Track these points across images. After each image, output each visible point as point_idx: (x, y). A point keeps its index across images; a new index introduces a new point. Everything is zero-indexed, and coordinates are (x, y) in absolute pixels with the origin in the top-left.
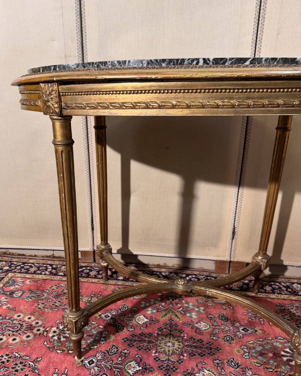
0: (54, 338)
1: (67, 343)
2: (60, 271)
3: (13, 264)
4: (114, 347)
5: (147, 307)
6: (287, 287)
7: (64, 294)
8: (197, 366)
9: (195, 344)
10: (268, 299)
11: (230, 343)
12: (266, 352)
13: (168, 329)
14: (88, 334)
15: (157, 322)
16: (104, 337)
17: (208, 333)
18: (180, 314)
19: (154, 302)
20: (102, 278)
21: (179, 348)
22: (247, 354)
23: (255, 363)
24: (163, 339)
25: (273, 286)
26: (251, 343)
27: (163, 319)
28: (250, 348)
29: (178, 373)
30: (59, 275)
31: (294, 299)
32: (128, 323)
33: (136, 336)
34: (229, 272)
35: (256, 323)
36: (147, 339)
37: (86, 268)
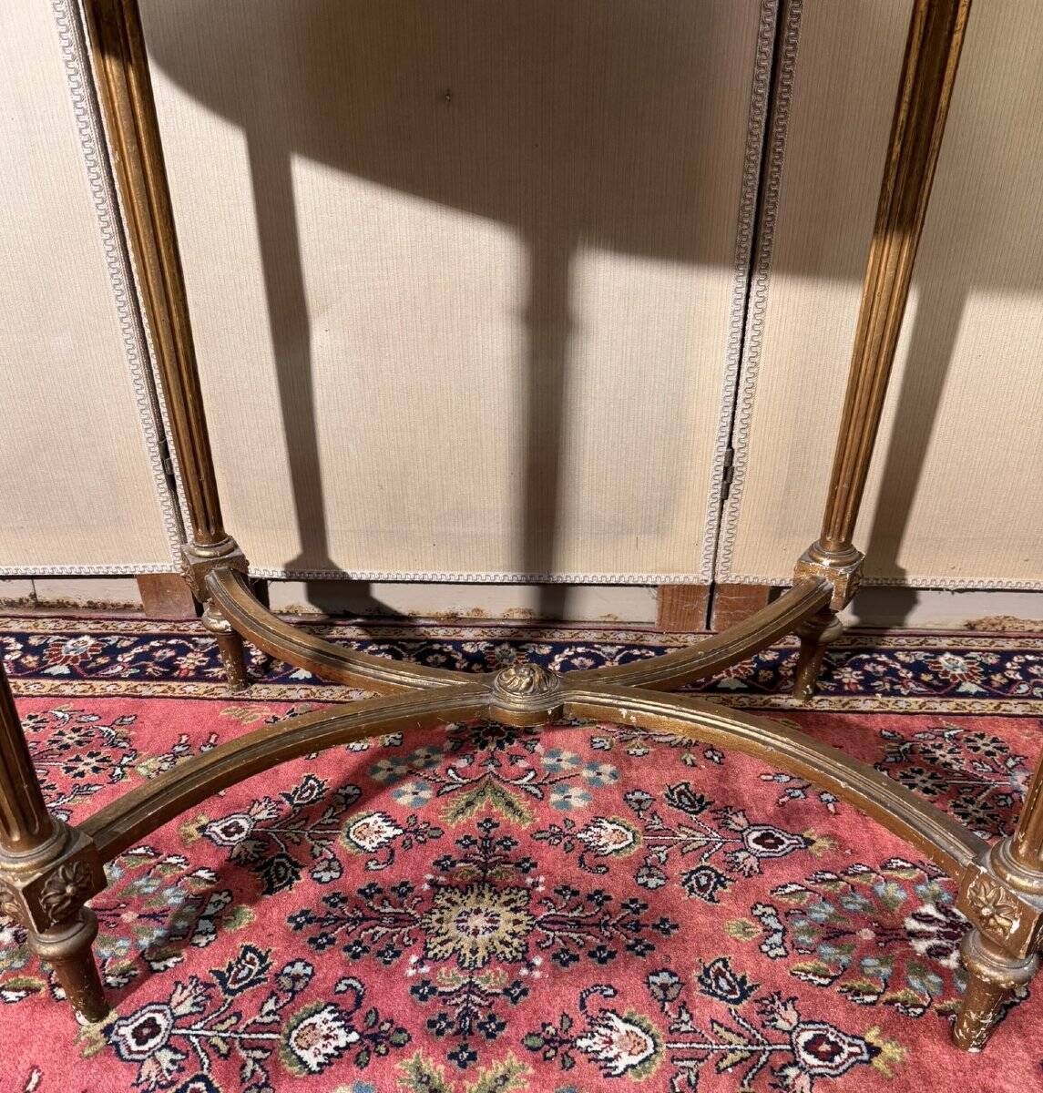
2: (57, 659)
4: (249, 955)
5: (400, 779)
6: (918, 668)
7: (62, 751)
8: (583, 1006)
9: (576, 914)
10: (850, 716)
11: (712, 899)
12: (850, 926)
13: (476, 862)
14: (145, 909)
15: (432, 837)
16: (210, 918)
17: (628, 861)
18: (523, 795)
19: (427, 757)
20: (224, 679)
21: (514, 935)
22: (777, 938)
23: (807, 973)
24: (454, 903)
25: (868, 668)
26: (792, 893)
27: (458, 821)
28: (787, 914)
29: (508, 1041)
30: (50, 676)
31: (945, 711)
32: (317, 850)
33: (344, 900)
34: (708, 627)
35: (808, 811)
36: (389, 910)
37: (164, 641)
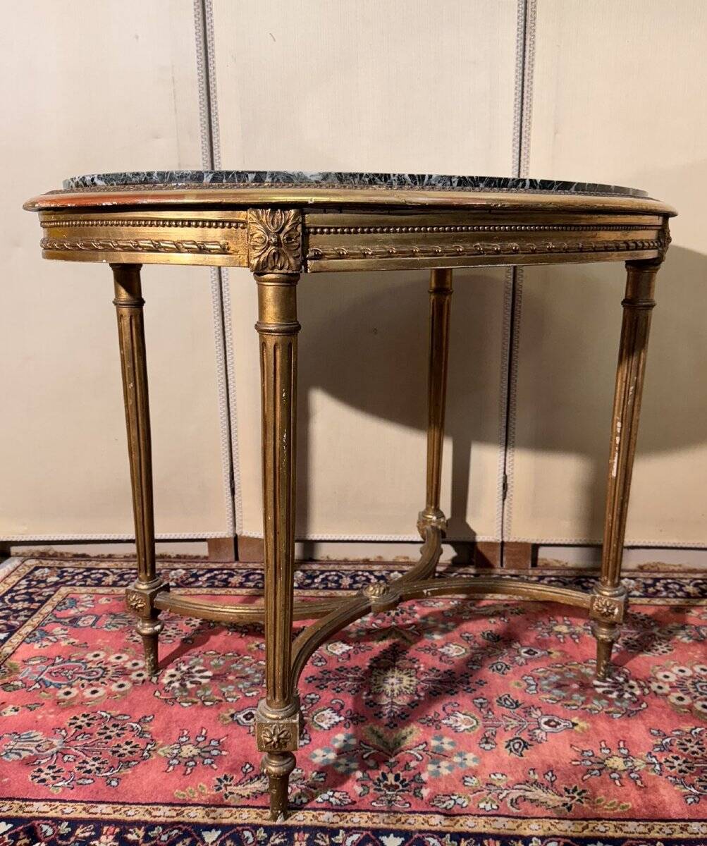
0: (173, 685)
1: (199, 691)
2: (168, 579)
3: (66, 571)
8: (444, 709)
9: (439, 678)
11: (503, 673)
12: (567, 683)
13: (389, 659)
14: (238, 675)
15: (368, 650)
17: (463, 660)
18: (410, 634)
21: (410, 685)
22: (533, 687)
23: (546, 699)
24: (382, 674)
26: (541, 672)
27: (380, 644)
28: (538, 679)
29: (411, 721)
32: (313, 655)
33: (330, 672)
36: (351, 676)
37: (220, 571)
